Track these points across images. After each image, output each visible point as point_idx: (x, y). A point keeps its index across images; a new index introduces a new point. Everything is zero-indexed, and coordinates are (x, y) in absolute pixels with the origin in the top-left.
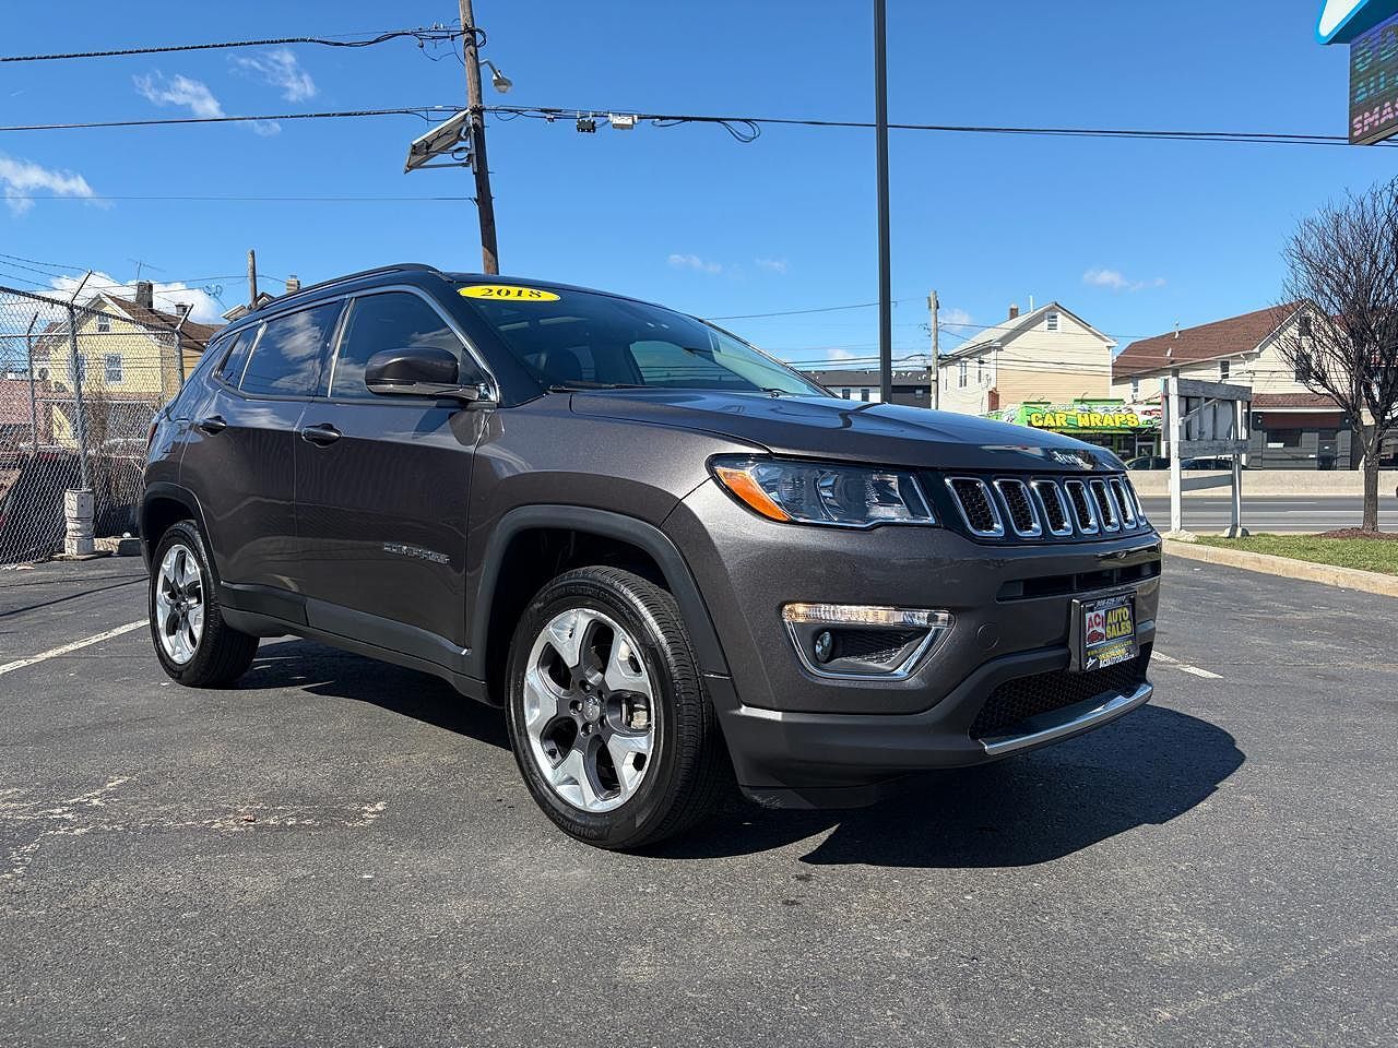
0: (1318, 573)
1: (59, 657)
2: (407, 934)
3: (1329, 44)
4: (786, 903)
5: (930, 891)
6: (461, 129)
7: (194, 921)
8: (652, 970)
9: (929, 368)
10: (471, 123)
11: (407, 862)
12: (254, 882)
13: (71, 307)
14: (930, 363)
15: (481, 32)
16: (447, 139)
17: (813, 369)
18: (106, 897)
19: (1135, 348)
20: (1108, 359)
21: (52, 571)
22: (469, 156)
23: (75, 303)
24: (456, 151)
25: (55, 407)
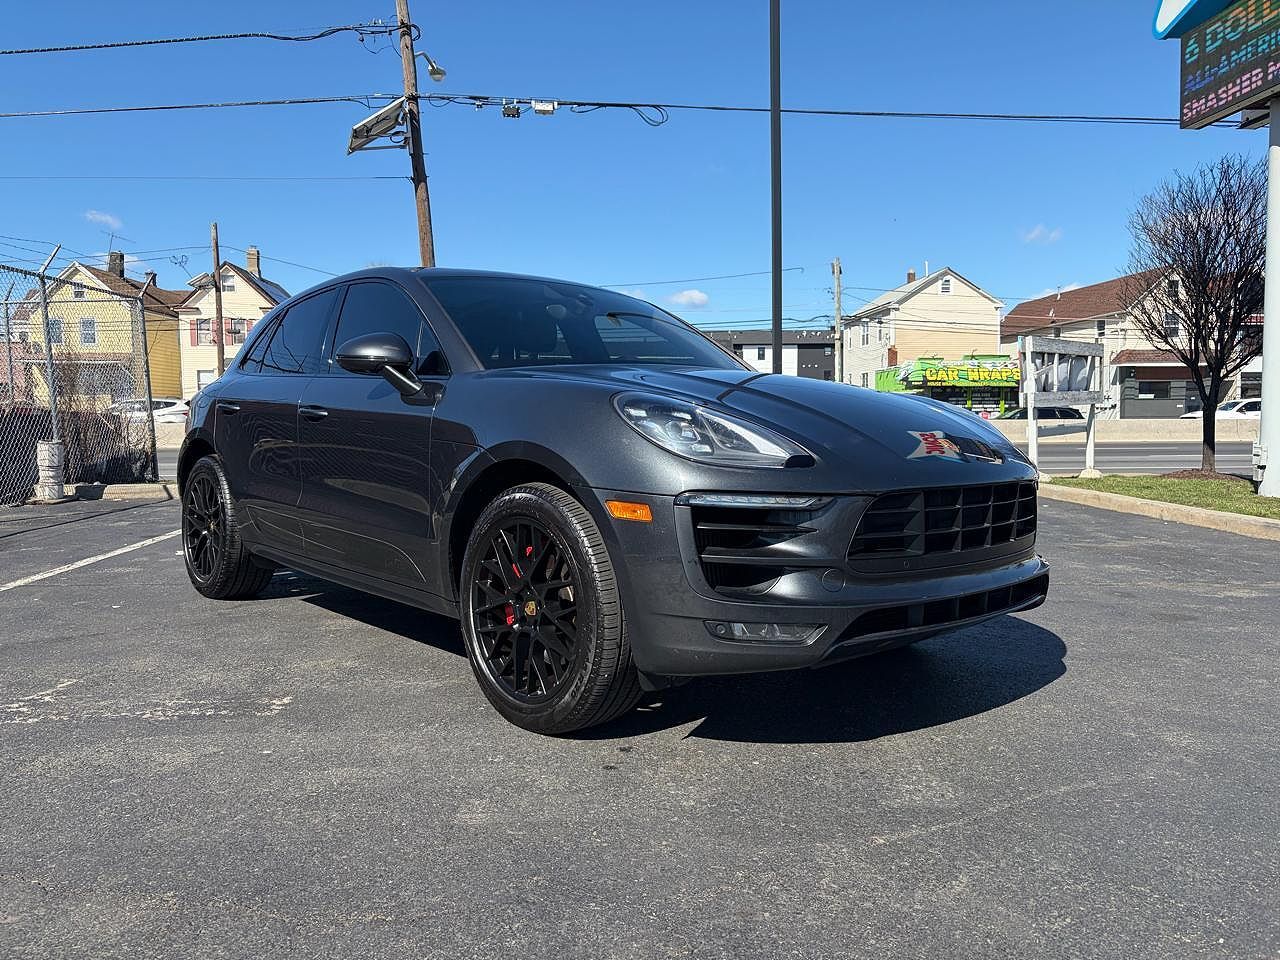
0: (1147, 508)
1: (26, 586)
2: (292, 792)
3: (1165, 38)
4: (606, 768)
5: (725, 759)
6: (398, 115)
7: (119, 785)
8: (484, 815)
9: (833, 328)
10: (407, 110)
11: (300, 740)
12: (173, 756)
13: (42, 278)
14: (833, 323)
15: (415, 26)
16: (385, 125)
17: (730, 329)
18: (50, 769)
19: (1021, 309)
20: (997, 319)
21: (27, 512)
22: (406, 138)
23: (47, 273)
24: (393, 134)
25: (34, 367)
